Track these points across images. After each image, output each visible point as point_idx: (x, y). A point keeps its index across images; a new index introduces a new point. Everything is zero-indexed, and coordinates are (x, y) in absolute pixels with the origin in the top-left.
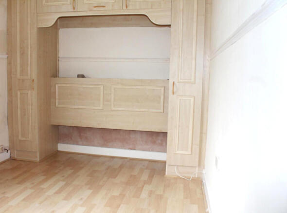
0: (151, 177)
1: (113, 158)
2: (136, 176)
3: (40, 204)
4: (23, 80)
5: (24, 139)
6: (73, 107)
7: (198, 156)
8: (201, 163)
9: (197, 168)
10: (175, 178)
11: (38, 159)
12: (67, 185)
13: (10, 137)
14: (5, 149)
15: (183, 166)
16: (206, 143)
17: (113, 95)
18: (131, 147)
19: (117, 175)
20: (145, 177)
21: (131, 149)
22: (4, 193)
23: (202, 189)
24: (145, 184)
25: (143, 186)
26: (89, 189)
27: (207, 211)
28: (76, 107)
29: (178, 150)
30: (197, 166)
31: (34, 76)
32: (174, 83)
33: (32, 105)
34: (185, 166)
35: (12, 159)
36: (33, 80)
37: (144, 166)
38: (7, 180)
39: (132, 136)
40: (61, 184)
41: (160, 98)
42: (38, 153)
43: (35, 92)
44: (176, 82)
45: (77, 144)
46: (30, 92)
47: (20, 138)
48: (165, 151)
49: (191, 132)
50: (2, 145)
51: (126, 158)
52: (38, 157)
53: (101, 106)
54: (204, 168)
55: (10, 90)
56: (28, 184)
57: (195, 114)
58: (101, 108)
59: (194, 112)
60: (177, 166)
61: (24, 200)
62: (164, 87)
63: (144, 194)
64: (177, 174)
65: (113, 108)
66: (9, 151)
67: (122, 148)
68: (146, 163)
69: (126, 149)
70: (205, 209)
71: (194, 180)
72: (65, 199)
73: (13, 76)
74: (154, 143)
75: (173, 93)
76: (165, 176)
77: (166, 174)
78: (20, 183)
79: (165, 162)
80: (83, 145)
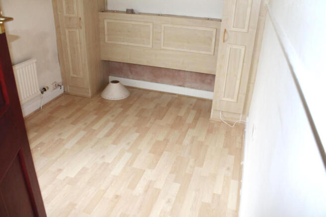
0: (196, 119)
1: (162, 93)
2: (181, 117)
3: (92, 147)
4: (70, 18)
5: (75, 76)
6: (122, 43)
7: (243, 104)
8: (245, 111)
9: (241, 115)
10: (219, 122)
11: (90, 95)
12: (116, 126)
13: (62, 74)
14: (59, 85)
15: (227, 112)
16: (253, 92)
17: (162, 34)
18: (180, 84)
19: (164, 116)
20: (190, 119)
21: (181, 86)
22: (60, 134)
23: (242, 137)
24: (189, 128)
25: (187, 131)
26: (137, 132)
27: (241, 163)
28: (126, 43)
29: (224, 97)
30: (242, 113)
31: (81, 14)
32: (225, 30)
33: (80, 43)
34: (230, 112)
35: (65, 93)
36: (80, 19)
37: (191, 105)
38: (62, 119)
39: (182, 73)
40: (112, 125)
41: (211, 40)
42: (90, 90)
43: (83, 31)
44: (227, 30)
45: (128, 77)
46: (77, 31)
47: (72, 75)
48: (212, 91)
49: (238, 82)
50: (55, 82)
51: (175, 94)
52: (90, 92)
53: (151, 44)
54: (248, 116)
55: (58, 27)
56: (80, 125)
57: (244, 64)
58: (150, 46)
59: (243, 63)
60: (222, 112)
61: (78, 142)
62: (217, 30)
63: (187, 141)
64: (221, 119)
65: (163, 48)
66: (62, 87)
67: (171, 84)
68: (194, 101)
69: (175, 85)
70: (240, 162)
71: (237, 125)
72: (115, 143)
73: (59, 13)
74: (203, 82)
75: (224, 41)
76: (210, 119)
77: (211, 117)
78: (74, 123)
79: (211, 101)
80: (133, 79)
